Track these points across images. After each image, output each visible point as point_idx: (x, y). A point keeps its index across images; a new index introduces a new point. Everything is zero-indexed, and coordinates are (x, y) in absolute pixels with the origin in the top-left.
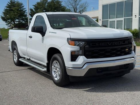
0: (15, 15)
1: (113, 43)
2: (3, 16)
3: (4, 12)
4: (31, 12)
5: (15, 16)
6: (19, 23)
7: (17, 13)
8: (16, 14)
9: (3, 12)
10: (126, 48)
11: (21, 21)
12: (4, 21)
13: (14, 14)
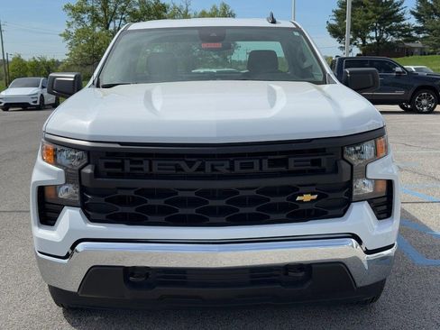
0: (368, 18)
1: (208, 165)
2: (334, 23)
3: (336, 12)
4: (418, 8)
5: (368, 22)
6: (378, 43)
7: (374, 12)
8: (370, 14)
9: (333, 11)
10: (297, 191)
11: (385, 35)
12: (335, 37)
13: (365, 14)
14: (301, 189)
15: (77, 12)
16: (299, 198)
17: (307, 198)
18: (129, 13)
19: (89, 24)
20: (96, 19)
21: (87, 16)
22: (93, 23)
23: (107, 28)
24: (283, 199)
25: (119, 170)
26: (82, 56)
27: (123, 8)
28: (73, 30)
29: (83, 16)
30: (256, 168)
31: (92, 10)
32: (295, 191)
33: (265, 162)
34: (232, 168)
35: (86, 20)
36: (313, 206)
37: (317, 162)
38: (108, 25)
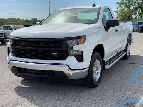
14: (53, 51)
15: (120, 4)
16: (53, 54)
17: (55, 54)
18: (137, 3)
19: (124, 8)
20: (126, 6)
21: (123, 5)
22: (125, 7)
23: (129, 9)
24: (48, 54)
25: (15, 44)
26: (120, 18)
27: (135, 2)
28: (118, 10)
29: (122, 5)
30: (41, 45)
31: (125, 3)
32: (51, 52)
33: (43, 43)
34: (35, 44)
35: (123, 6)
36: (57, 56)
37: (56, 44)
38: (130, 8)
